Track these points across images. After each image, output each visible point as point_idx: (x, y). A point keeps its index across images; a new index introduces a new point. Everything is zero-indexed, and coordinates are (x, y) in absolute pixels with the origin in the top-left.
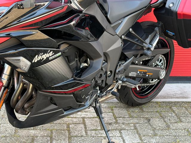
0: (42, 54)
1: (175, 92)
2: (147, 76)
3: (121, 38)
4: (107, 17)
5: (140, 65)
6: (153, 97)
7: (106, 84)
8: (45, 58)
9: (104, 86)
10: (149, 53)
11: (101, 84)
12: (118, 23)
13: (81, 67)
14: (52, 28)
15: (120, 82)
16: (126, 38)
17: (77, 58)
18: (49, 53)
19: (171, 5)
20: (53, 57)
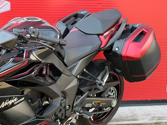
0: (8, 100)
1: (127, 115)
2: (101, 105)
3: (77, 77)
4: (63, 62)
5: (94, 97)
6: (107, 121)
7: (66, 117)
8: (11, 103)
9: (64, 118)
10: (101, 88)
11: (61, 117)
12: (74, 66)
13: (43, 104)
14: (16, 79)
15: (78, 114)
16: (81, 77)
17: (39, 99)
18: (14, 99)
19: (117, 49)
20: (18, 102)
